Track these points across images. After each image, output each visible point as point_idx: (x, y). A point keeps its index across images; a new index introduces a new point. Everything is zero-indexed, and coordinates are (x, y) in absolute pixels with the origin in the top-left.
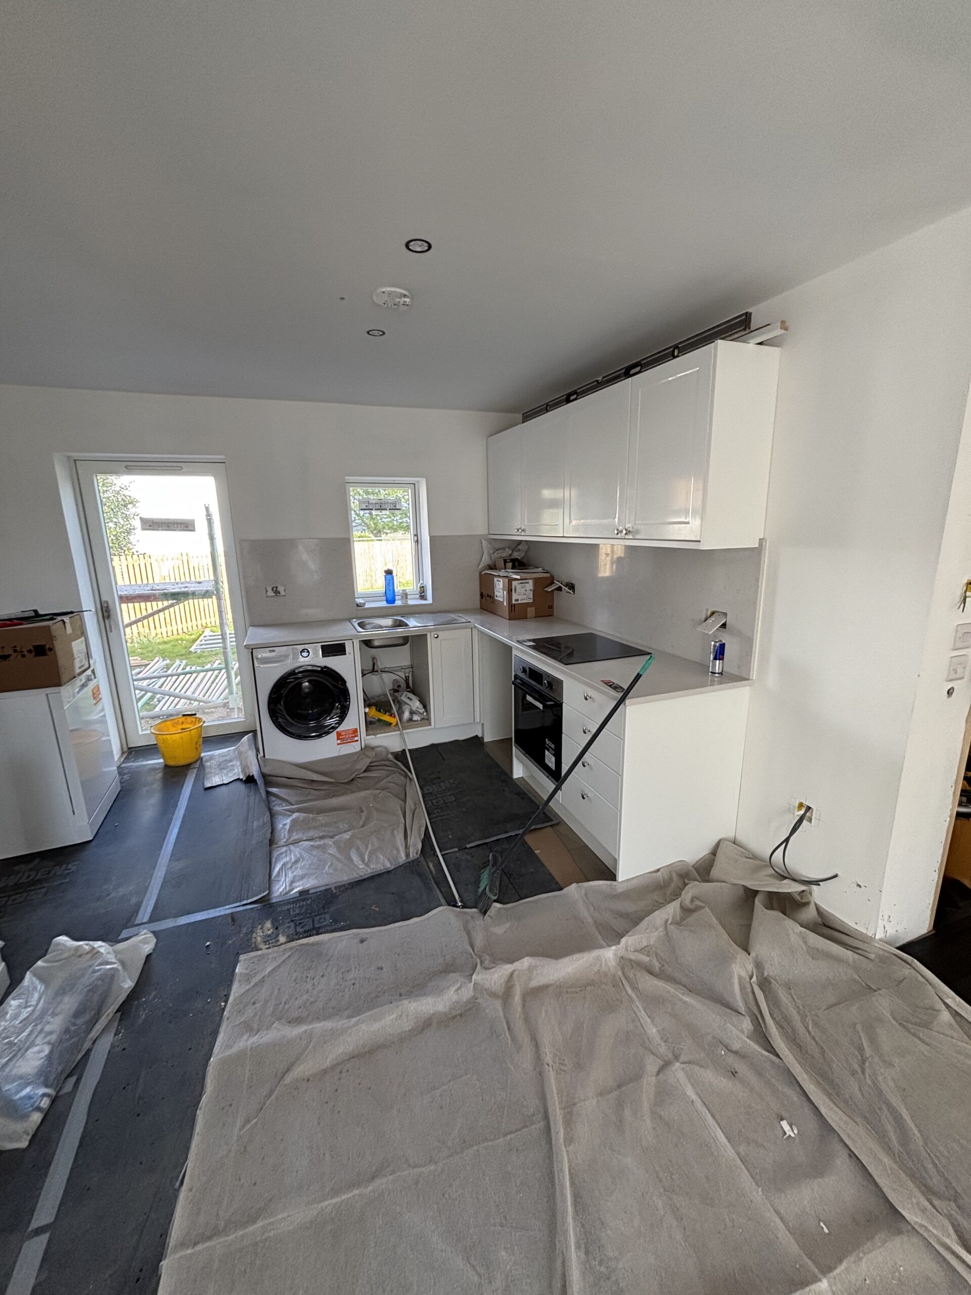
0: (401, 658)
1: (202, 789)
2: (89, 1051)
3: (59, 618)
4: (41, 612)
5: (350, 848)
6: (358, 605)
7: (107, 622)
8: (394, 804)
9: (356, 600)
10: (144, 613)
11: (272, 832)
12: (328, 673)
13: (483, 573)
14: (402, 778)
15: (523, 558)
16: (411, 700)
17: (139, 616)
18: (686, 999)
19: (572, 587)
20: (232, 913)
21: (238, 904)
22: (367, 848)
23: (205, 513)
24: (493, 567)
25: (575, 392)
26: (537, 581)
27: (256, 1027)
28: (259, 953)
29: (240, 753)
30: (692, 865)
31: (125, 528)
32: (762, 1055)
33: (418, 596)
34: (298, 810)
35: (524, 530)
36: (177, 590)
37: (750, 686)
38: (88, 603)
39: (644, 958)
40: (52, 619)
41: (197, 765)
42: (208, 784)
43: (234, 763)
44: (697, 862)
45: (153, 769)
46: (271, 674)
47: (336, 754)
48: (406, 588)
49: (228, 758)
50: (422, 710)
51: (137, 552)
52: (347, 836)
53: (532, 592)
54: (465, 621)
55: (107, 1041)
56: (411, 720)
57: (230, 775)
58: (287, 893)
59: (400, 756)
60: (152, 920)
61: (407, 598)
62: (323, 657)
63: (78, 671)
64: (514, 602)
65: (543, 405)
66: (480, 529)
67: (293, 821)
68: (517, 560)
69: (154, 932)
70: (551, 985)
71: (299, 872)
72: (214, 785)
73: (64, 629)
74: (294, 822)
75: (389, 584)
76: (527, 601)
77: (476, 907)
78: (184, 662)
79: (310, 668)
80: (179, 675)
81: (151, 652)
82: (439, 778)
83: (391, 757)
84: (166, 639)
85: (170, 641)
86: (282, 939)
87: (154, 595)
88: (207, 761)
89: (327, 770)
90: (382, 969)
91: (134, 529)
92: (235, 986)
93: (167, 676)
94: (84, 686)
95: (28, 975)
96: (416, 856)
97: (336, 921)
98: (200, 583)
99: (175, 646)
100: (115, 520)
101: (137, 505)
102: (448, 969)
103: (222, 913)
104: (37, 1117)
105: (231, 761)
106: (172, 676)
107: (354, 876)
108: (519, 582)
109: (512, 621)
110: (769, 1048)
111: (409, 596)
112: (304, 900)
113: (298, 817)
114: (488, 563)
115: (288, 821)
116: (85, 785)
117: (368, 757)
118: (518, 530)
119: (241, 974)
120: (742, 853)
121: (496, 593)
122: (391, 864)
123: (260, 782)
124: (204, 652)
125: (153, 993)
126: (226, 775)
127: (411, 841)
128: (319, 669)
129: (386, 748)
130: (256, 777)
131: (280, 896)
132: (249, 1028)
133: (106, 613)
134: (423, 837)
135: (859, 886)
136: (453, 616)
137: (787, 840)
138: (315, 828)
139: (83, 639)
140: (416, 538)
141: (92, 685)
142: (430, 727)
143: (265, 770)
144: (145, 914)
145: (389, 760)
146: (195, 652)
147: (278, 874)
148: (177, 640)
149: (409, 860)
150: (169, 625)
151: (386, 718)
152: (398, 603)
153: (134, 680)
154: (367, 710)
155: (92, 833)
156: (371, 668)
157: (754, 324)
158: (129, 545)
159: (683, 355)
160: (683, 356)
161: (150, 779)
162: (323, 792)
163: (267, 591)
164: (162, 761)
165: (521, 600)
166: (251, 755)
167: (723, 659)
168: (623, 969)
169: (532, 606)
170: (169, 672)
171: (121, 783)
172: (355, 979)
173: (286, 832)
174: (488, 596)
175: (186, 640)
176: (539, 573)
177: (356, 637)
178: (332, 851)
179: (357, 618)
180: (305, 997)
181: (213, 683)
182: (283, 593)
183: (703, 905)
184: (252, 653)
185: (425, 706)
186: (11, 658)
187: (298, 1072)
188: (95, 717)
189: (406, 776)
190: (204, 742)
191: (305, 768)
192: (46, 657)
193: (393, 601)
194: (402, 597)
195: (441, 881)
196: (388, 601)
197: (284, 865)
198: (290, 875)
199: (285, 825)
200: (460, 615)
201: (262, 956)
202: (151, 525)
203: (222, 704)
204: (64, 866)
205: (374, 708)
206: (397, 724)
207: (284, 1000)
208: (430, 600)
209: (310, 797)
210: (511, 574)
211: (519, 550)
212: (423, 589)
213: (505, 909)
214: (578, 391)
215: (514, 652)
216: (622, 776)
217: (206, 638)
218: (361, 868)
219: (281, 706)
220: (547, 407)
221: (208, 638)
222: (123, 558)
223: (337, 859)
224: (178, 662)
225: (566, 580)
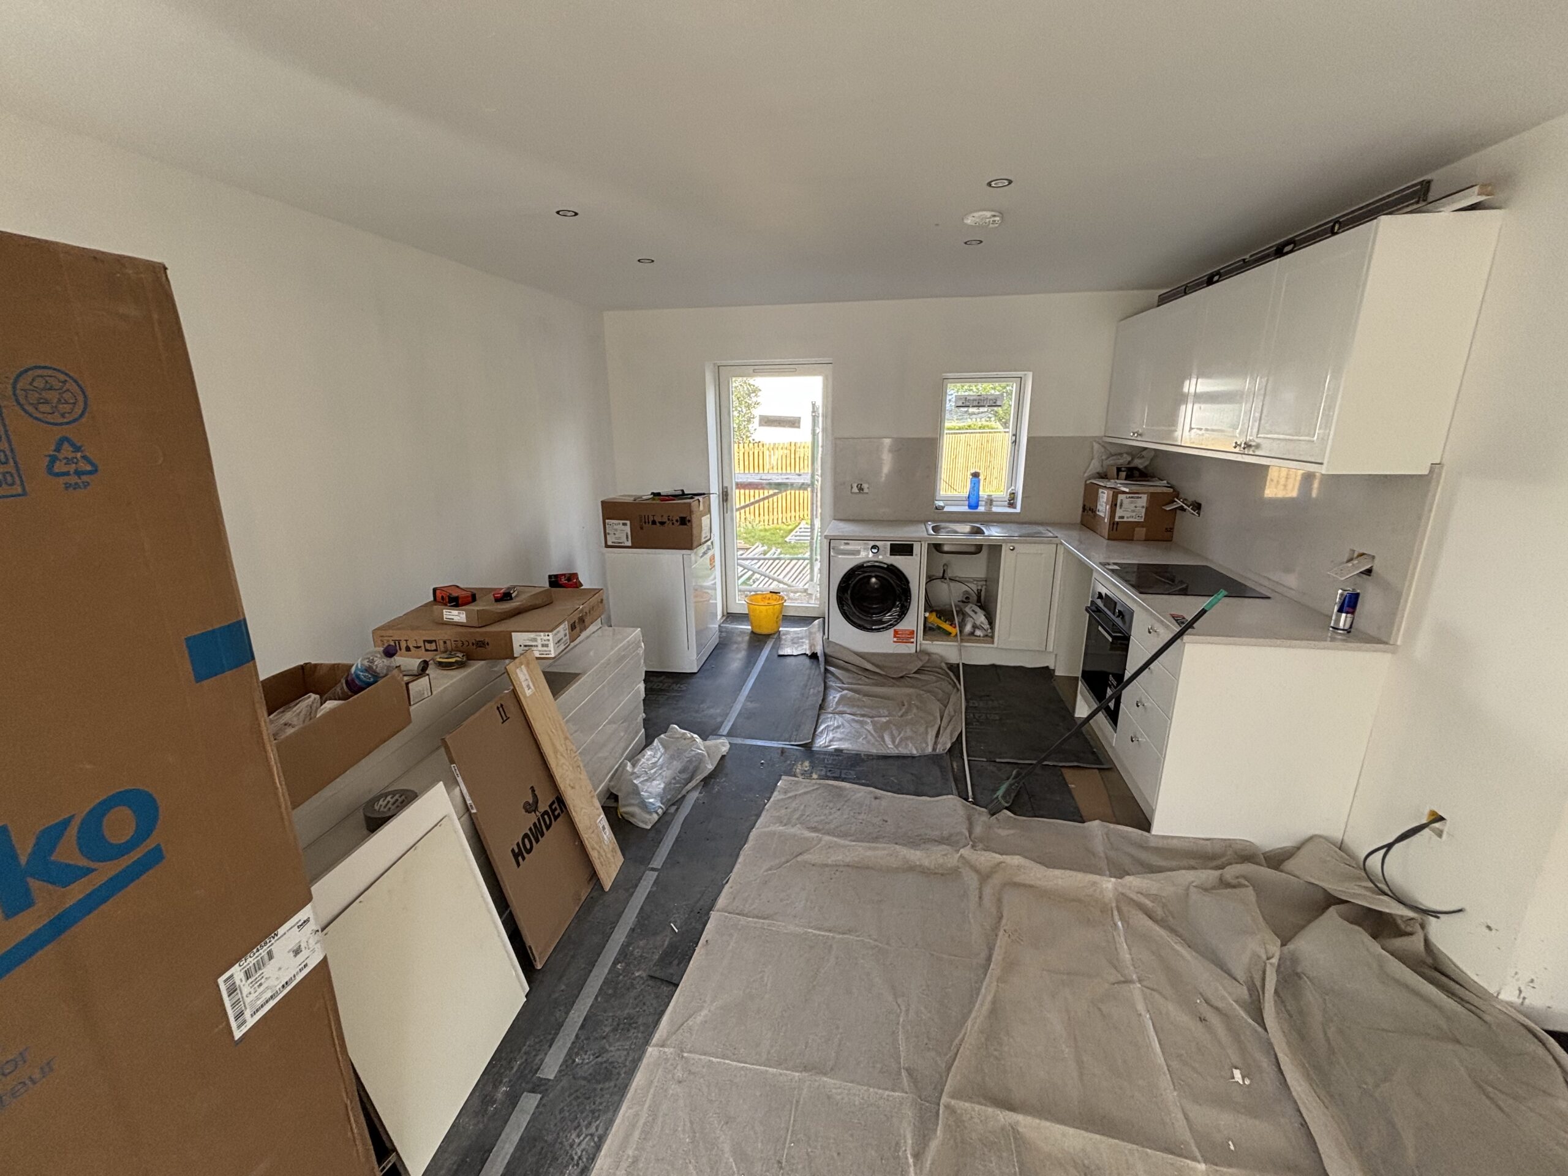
0: (973, 569)
1: (776, 656)
2: (684, 797)
3: (696, 498)
4: (686, 492)
5: (885, 730)
6: (936, 508)
7: (725, 504)
8: (936, 707)
9: (936, 502)
10: (752, 500)
11: (824, 700)
12: (893, 570)
13: (1088, 482)
14: (950, 687)
15: (1146, 467)
16: (976, 613)
17: (748, 502)
18: (1178, 947)
19: (1197, 507)
20: (783, 748)
21: (788, 743)
22: (899, 734)
23: (811, 409)
24: (1103, 475)
25: (1218, 273)
26: (1153, 497)
27: (785, 821)
28: (796, 779)
29: (811, 633)
30: (1263, 852)
31: (746, 416)
32: (1246, 1022)
33: (1006, 503)
34: (847, 689)
35: (1140, 435)
36: (780, 481)
37: (1392, 653)
38: (715, 489)
39: (1148, 903)
40: (692, 498)
41: (776, 636)
42: (781, 653)
43: (804, 640)
44: (1271, 851)
45: (742, 632)
46: (845, 564)
47: (891, 651)
48: (991, 494)
49: (800, 635)
50: (987, 626)
51: (753, 440)
52: (884, 720)
53: (1144, 510)
54: (1051, 535)
55: (695, 795)
56: (972, 634)
57: (799, 649)
58: (826, 747)
59: (954, 668)
60: (729, 735)
61: (991, 505)
62: (891, 555)
63: (703, 540)
64: (1117, 519)
65: (1182, 286)
66: (1095, 429)
67: (841, 696)
68: (1136, 469)
69: (730, 743)
70: (1037, 887)
71: (838, 735)
72: (786, 654)
73: (698, 506)
74: (842, 698)
75: (974, 487)
76: (1136, 520)
77: (986, 808)
78: (779, 550)
79: (877, 564)
80: (775, 559)
81: (753, 537)
82: (988, 696)
83: (943, 665)
84: (767, 527)
85: (770, 529)
86: (815, 776)
87: (761, 484)
88: (784, 635)
89: (880, 664)
90: (886, 821)
91: (753, 418)
92: (776, 793)
93: (765, 559)
94: (705, 553)
95: (656, 740)
96: (942, 752)
97: (858, 778)
98: (799, 475)
99: (774, 534)
100: (739, 409)
101: (759, 394)
102: (941, 841)
103: (776, 745)
104: (655, 817)
105: (802, 638)
106: (769, 559)
107: (883, 751)
108: (1128, 495)
109: (1111, 542)
110: (1259, 1021)
111: (994, 503)
112: (837, 756)
113: (846, 694)
114: (1098, 470)
115: (838, 695)
116: (699, 633)
117: (921, 660)
118: (1134, 434)
119: (782, 788)
120: (1341, 857)
121: (1099, 507)
122: (917, 752)
123: (821, 659)
124: (797, 543)
125: (724, 779)
126: (796, 649)
127: (941, 740)
128: (886, 566)
129: (941, 657)
130: (819, 655)
131: (820, 747)
132: (780, 821)
133: (725, 496)
134: (954, 740)
135: (1489, 928)
136: (1041, 529)
137: (1389, 846)
138: (858, 706)
139: (709, 516)
140: (1014, 438)
141: (710, 553)
142: (991, 645)
143: (827, 651)
144: (725, 730)
145: (941, 668)
146: (790, 542)
147: (822, 732)
148: (776, 529)
149: (934, 753)
150: (771, 514)
151: (946, 626)
152: (981, 509)
153: (738, 559)
154: (927, 615)
155: (698, 666)
156: (941, 575)
157: (1431, 196)
158: (748, 433)
159: (1343, 231)
160: (1343, 234)
161: (740, 639)
162: (872, 681)
163: (852, 488)
164: (750, 627)
165: (1128, 518)
166: (819, 637)
167: (1353, 613)
168: (1117, 901)
169: (1143, 527)
170: (767, 556)
171: (720, 637)
172: (863, 820)
173: (835, 703)
174: (1090, 510)
175: (784, 530)
176: (1159, 487)
177: (925, 539)
178: (870, 727)
179: (933, 521)
180: (823, 817)
181: (800, 573)
182: (866, 490)
183: (1246, 883)
184: (830, 543)
185: (991, 622)
186: (666, 525)
187: (806, 857)
188: (708, 583)
189: (955, 686)
190: (783, 619)
191: (861, 657)
192: (686, 526)
193: (977, 507)
194: (986, 502)
195: (960, 780)
196: (970, 507)
197: (828, 726)
198: (831, 735)
199: (835, 697)
200: (1049, 529)
201: (797, 783)
202: (768, 421)
203: (802, 590)
204: (679, 685)
205: (934, 614)
206: (956, 635)
207: (807, 814)
208: (1018, 510)
209: (860, 682)
210: (1119, 485)
211: (1143, 457)
212: (1013, 496)
213: (1015, 819)
214: (1222, 271)
215: (1095, 575)
216: (1171, 719)
217: (801, 530)
218: (890, 747)
219: (848, 596)
220: (1185, 289)
221: (803, 530)
222: (741, 446)
223: (872, 735)
224: (774, 549)
225: (1191, 499)
